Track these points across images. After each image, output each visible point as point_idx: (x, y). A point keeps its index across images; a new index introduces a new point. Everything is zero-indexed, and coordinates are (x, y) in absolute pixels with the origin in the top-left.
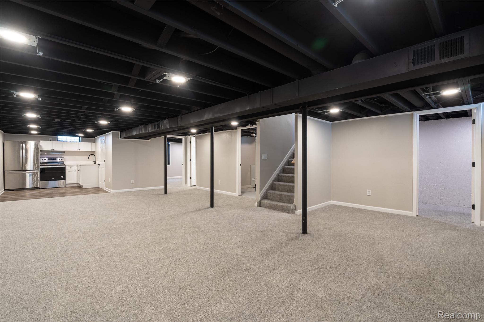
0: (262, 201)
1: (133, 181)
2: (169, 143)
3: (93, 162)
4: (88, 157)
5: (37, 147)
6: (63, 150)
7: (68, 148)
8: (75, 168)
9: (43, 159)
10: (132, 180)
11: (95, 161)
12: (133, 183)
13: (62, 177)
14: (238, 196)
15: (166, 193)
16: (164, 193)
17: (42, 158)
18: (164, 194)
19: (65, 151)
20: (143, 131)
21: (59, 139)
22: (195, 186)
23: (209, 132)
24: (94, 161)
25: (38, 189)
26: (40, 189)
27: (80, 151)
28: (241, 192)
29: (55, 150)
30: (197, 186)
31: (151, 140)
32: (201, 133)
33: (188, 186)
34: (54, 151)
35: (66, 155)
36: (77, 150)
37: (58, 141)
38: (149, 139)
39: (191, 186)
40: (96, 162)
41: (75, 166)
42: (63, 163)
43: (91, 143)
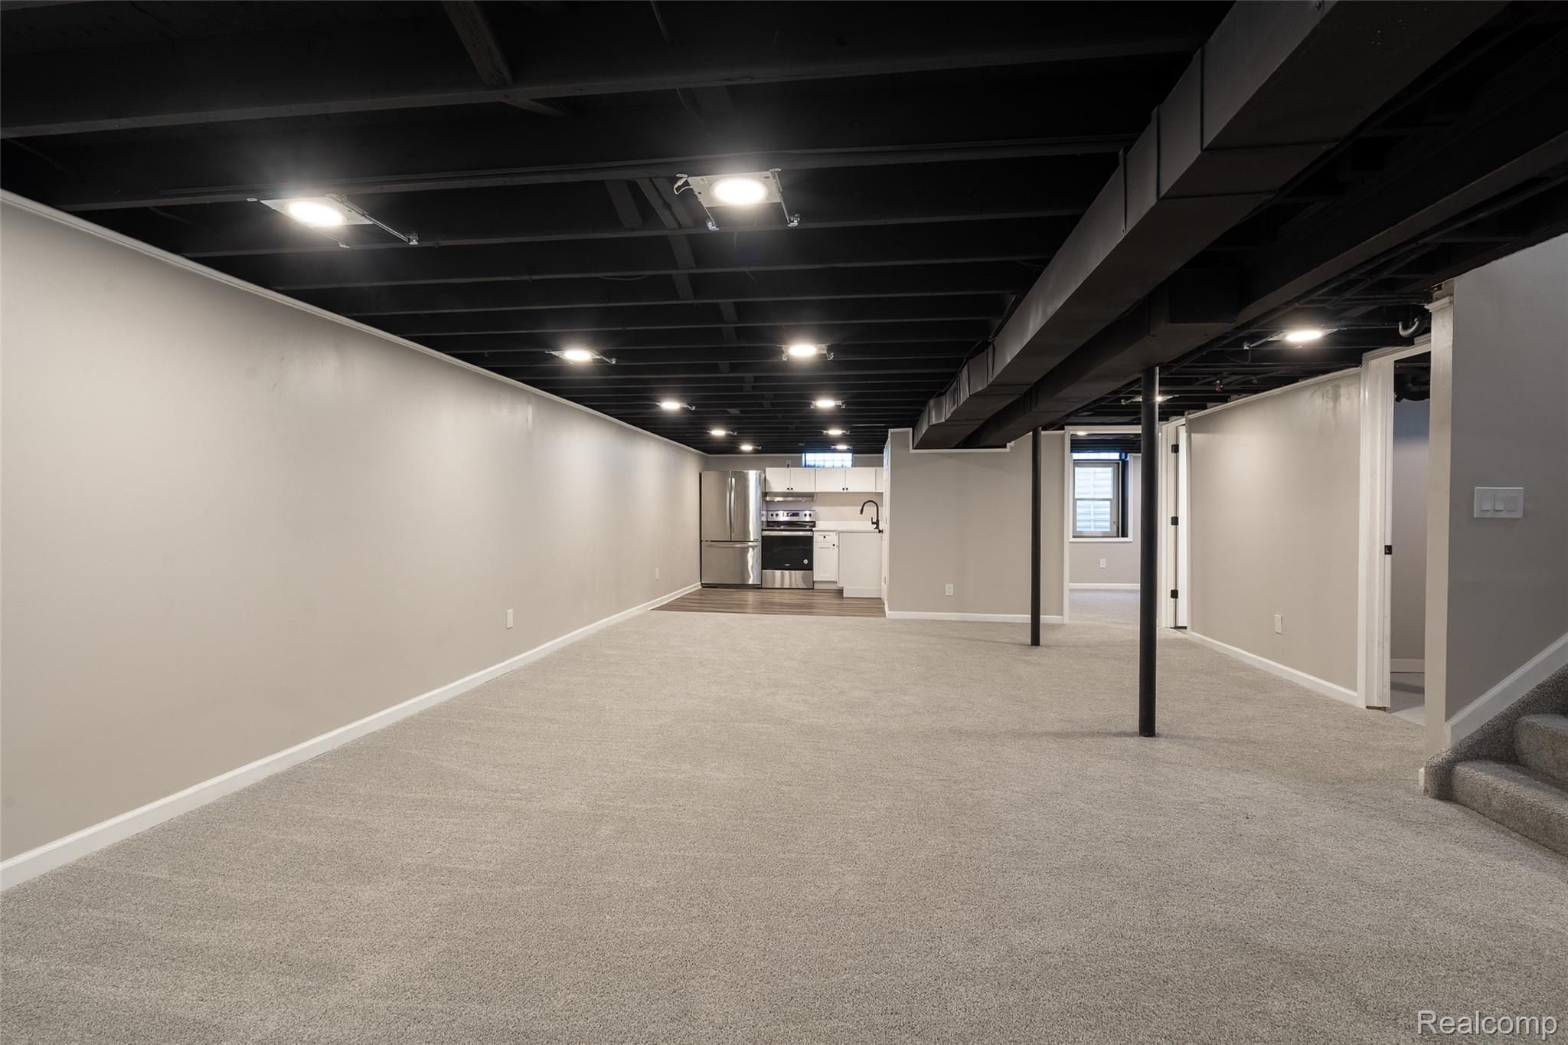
0: (1458, 767)
1: (949, 589)
2: (1126, 457)
3: (873, 523)
4: (861, 508)
5: (763, 482)
6: (812, 490)
7: (824, 485)
8: (833, 538)
9: (772, 515)
10: (947, 586)
11: (878, 520)
12: (951, 594)
13: (806, 562)
14: (1367, 707)
15: (1036, 641)
16: (1029, 641)
17: (771, 513)
18: (1030, 643)
19: (813, 493)
20: (934, 420)
21: (810, 461)
22: (1185, 628)
23: (1236, 396)
24: (874, 520)
25: (759, 588)
26: (762, 588)
27: (850, 493)
28: (1387, 690)
29: (795, 490)
30: (1193, 630)
31: (1011, 447)
32: (1208, 404)
33: (1164, 625)
34: (792, 493)
35: (818, 505)
36: (841, 491)
37: (805, 466)
38: (1005, 446)
39: (1176, 628)
40: (880, 522)
41: (835, 533)
42: (812, 524)
43: (874, 469)
